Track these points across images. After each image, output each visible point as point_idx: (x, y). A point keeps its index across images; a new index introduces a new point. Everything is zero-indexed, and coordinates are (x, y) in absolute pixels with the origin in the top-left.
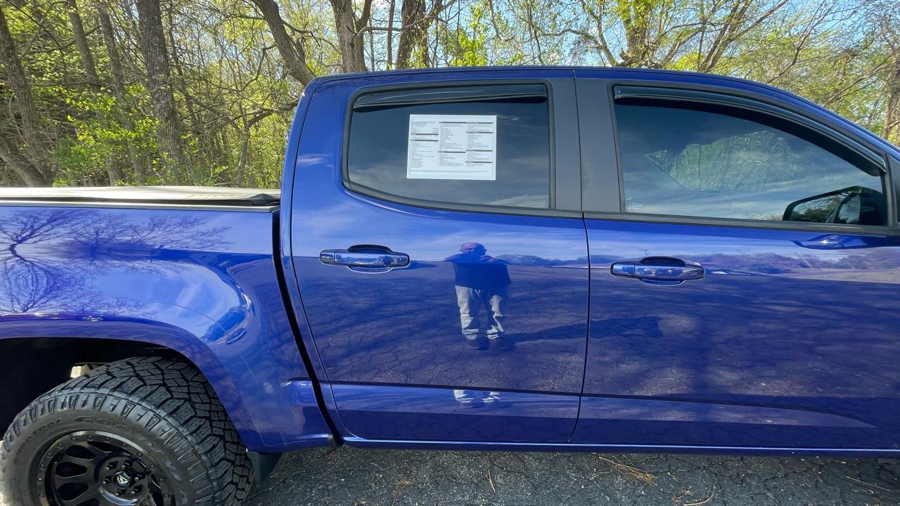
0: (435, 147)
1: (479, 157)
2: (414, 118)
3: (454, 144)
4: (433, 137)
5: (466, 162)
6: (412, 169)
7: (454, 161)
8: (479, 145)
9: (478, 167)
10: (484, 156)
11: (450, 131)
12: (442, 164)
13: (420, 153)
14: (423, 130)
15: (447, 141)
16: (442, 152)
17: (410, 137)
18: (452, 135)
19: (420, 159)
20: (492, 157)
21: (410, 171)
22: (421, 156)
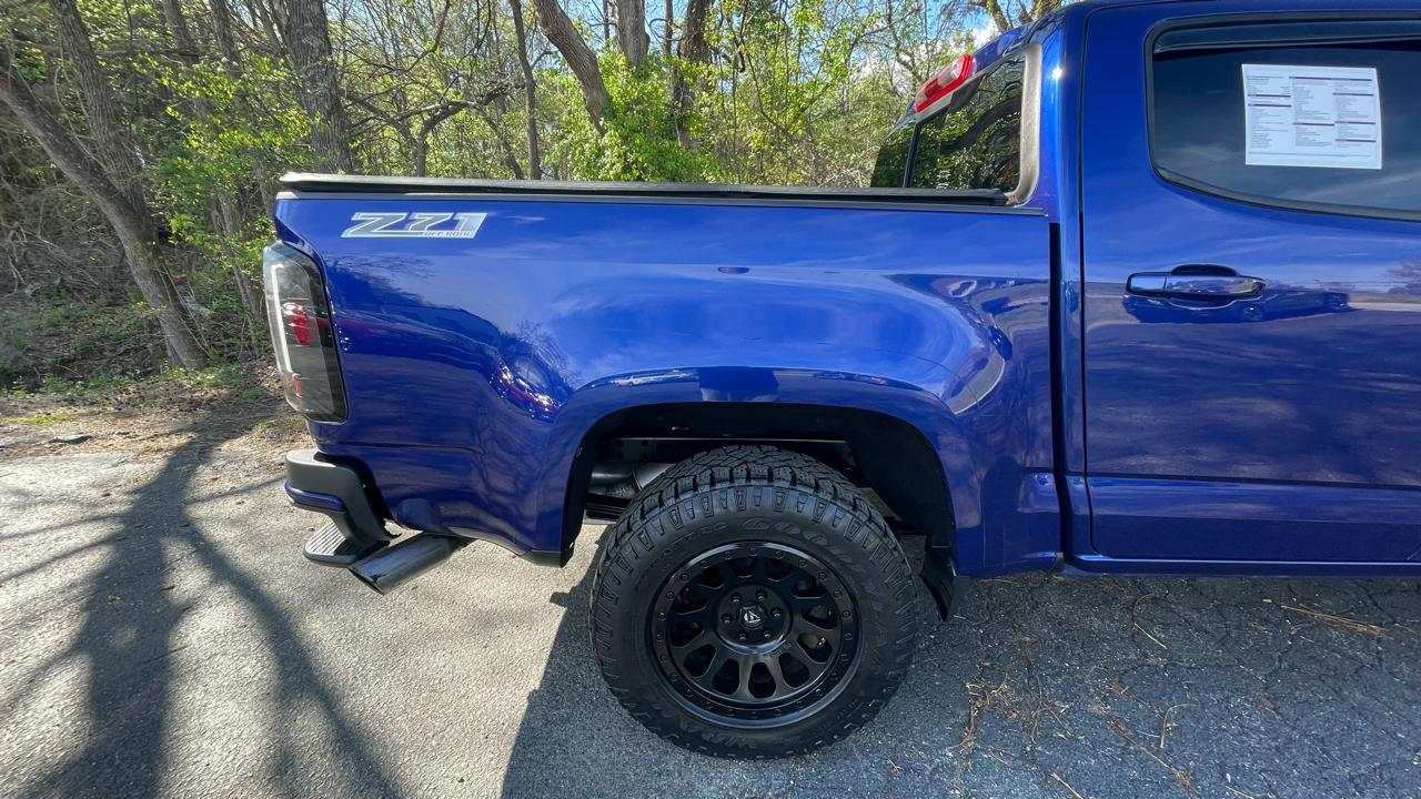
0: (1288, 116)
1: (1355, 132)
2: (1248, 70)
3: (1316, 112)
4: (1283, 101)
5: (1337, 140)
6: (1253, 150)
7: (1317, 139)
8: (1355, 114)
9: (1353, 148)
10: (1361, 131)
11: (1308, 92)
12: (1298, 144)
13: (1265, 125)
14: (1265, 89)
15: (1304, 108)
16: (1299, 124)
17: (1247, 100)
18: (1312, 98)
19: (1267, 135)
20: (1376, 132)
21: (1250, 153)
22: (1268, 129)
